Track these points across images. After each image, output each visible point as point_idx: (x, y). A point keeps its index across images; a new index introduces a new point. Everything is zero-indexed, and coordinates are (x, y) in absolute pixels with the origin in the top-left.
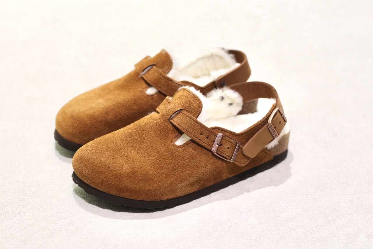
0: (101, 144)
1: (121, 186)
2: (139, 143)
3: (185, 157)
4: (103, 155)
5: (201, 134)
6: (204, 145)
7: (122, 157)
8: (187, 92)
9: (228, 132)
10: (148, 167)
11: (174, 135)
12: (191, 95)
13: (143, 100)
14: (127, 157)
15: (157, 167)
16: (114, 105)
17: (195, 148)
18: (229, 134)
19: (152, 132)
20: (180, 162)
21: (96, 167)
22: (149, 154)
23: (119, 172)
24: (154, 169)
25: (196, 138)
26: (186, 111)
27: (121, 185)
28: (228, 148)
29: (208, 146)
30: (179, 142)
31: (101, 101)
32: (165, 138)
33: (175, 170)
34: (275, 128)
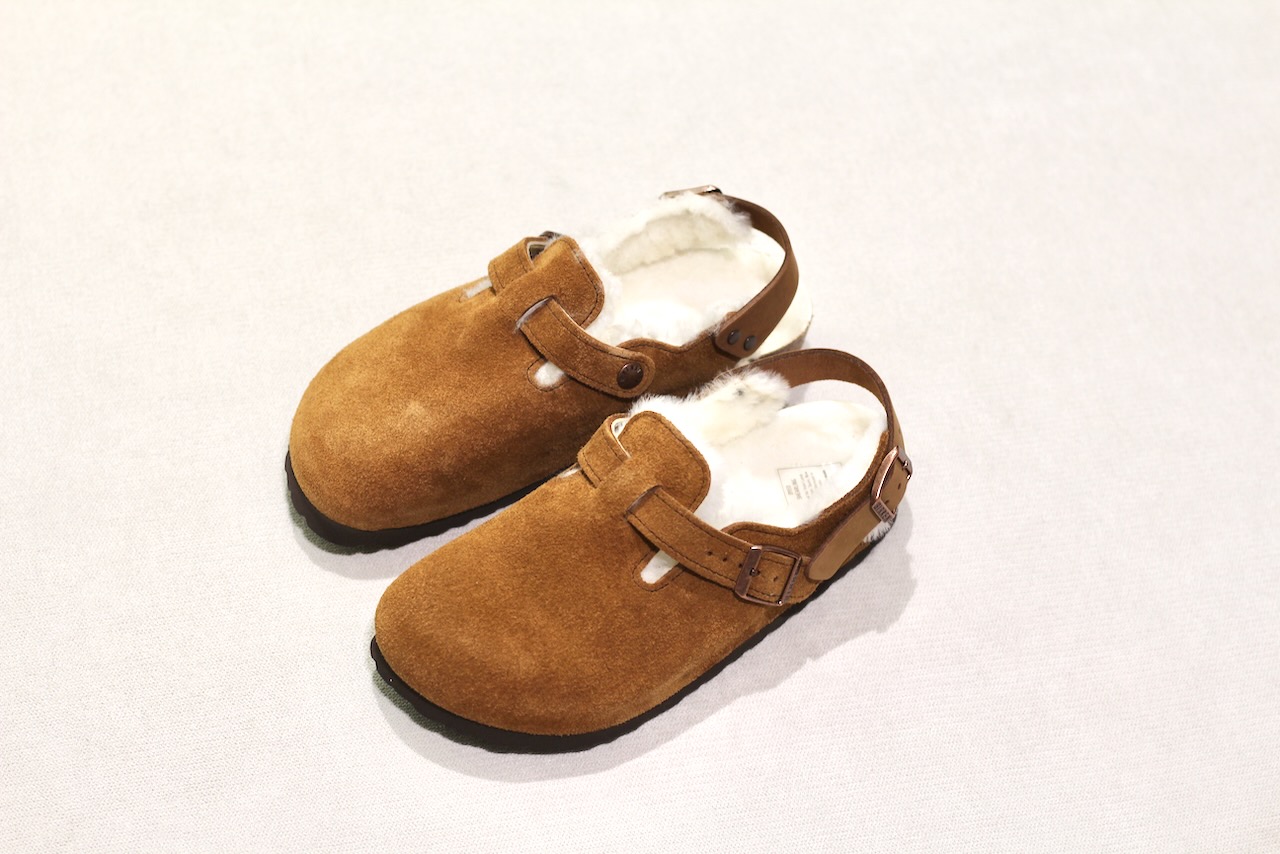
0: (452, 588)
1: (516, 714)
2: (553, 585)
3: (670, 614)
4: (461, 626)
5: (710, 553)
6: (716, 578)
7: (512, 633)
8: (668, 432)
9: (772, 534)
10: (580, 657)
11: (638, 555)
12: (678, 442)
13: (529, 404)
14: (525, 630)
15: (604, 653)
16: (455, 425)
17: (693, 587)
18: (774, 537)
19: (581, 551)
20: (660, 632)
21: (450, 663)
22: (580, 617)
23: (511, 678)
24: (596, 661)
25: (698, 566)
26: (668, 489)
27: (518, 710)
28: (775, 579)
29: (725, 580)
30: (653, 572)
31: (415, 408)
32: (617, 565)
33: (647, 654)
34: (886, 503)
